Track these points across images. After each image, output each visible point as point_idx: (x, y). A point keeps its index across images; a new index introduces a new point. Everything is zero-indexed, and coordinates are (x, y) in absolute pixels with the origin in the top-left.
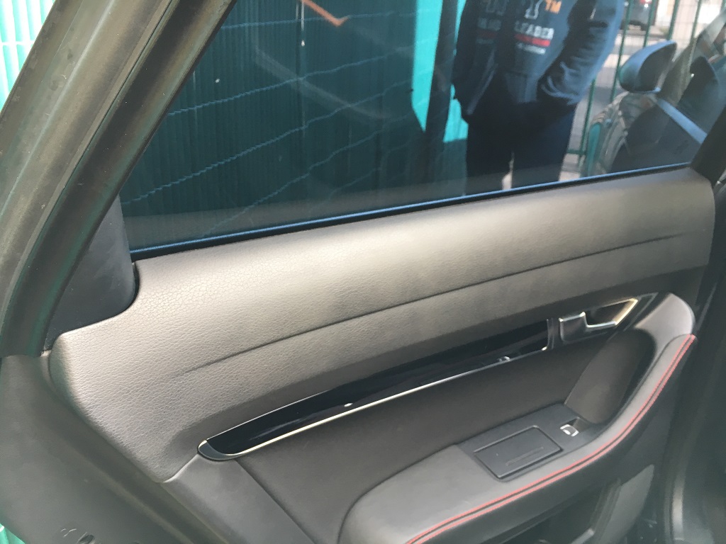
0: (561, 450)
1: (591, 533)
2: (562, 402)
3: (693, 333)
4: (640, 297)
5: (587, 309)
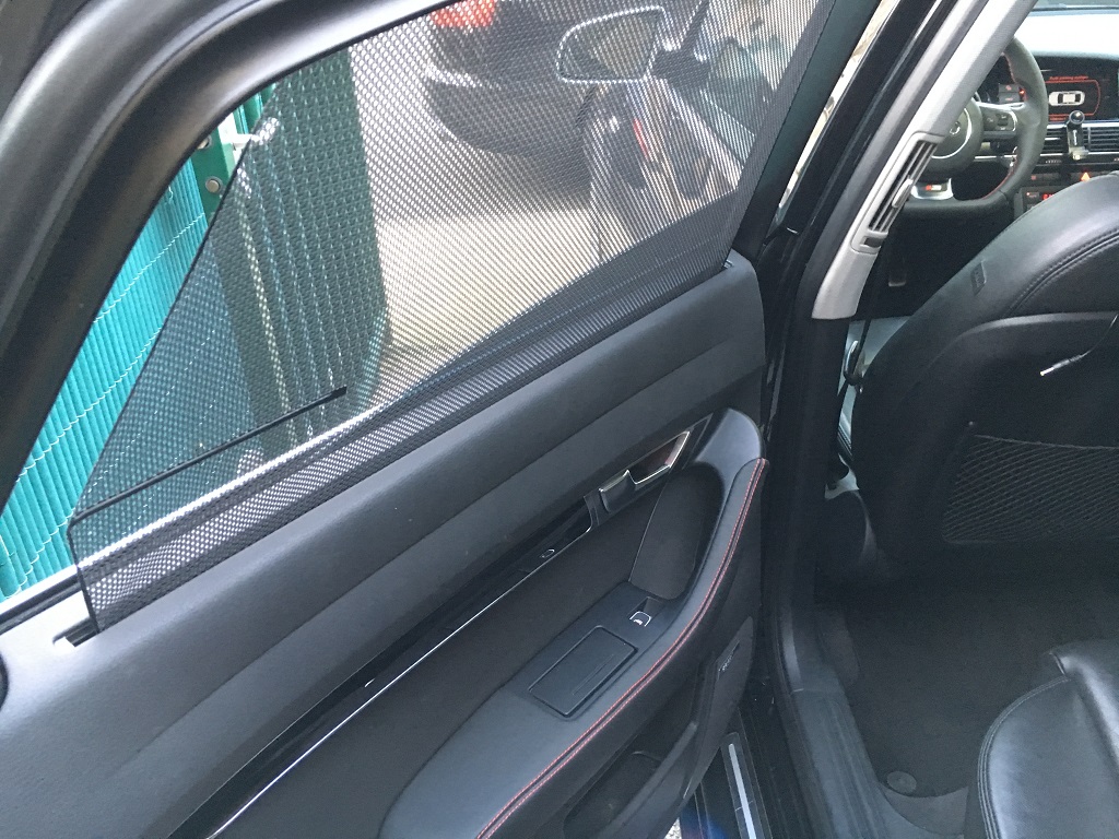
0: (636, 651)
1: (693, 727)
2: (624, 581)
3: (762, 456)
4: (692, 428)
5: (633, 464)
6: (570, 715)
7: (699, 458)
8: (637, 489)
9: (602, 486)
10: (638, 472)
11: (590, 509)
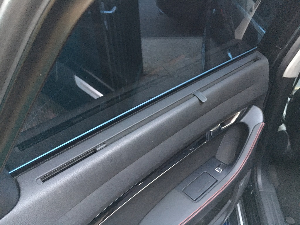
0: (217, 181)
2: (214, 157)
3: (263, 122)
4: (241, 111)
5: (221, 123)
6: (196, 200)
7: (242, 121)
8: (222, 130)
9: (211, 129)
10: (223, 125)
11: (207, 135)
